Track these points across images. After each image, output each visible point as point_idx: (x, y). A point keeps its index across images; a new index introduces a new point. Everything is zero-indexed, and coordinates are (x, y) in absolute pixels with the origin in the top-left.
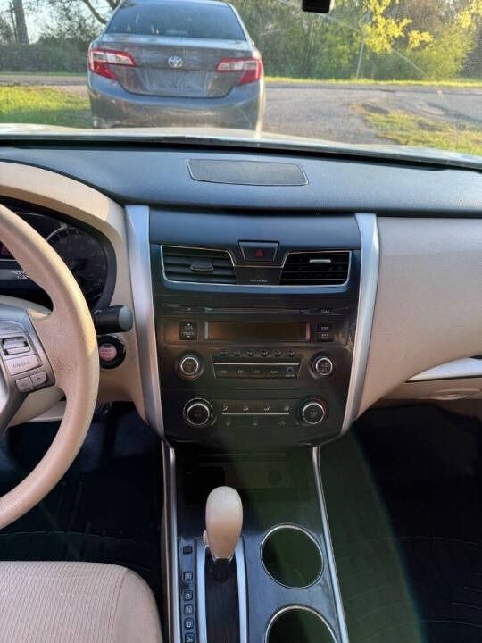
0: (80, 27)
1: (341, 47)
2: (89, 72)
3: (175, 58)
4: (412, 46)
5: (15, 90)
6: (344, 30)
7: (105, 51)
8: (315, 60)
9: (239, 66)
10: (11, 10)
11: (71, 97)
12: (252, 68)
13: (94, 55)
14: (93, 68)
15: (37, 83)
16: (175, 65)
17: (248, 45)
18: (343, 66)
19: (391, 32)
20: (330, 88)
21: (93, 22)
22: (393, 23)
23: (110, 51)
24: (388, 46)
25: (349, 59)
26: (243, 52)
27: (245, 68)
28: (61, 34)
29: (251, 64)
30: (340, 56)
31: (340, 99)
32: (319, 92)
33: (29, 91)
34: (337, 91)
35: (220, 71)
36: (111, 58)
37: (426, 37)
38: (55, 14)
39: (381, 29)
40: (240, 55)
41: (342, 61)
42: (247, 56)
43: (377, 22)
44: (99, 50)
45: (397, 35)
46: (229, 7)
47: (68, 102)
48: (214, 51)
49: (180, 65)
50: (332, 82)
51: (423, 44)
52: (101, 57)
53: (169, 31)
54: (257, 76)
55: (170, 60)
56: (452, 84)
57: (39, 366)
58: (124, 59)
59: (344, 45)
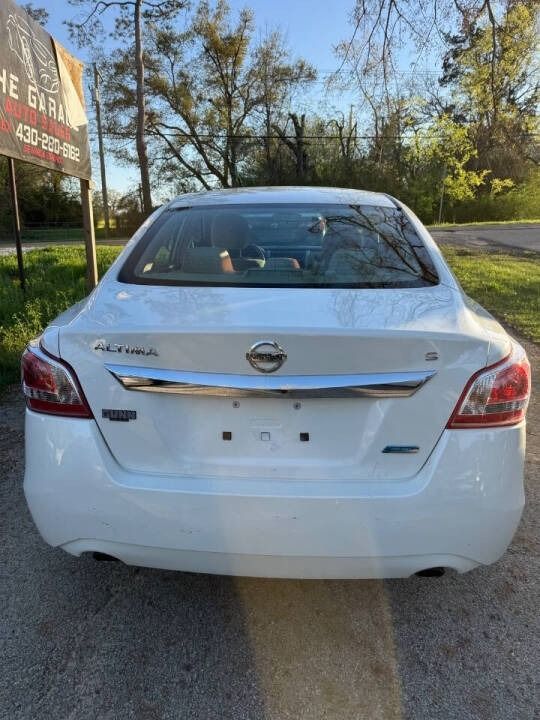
4: (496, 191)
6: (427, 184)
10: (139, 190)
19: (472, 182)
22: (474, 174)
24: (470, 194)
37: (509, 183)
38: (174, 189)
39: (461, 179)
41: (427, 209)
43: (458, 174)
45: (479, 184)
51: (506, 189)
56: (530, 221)
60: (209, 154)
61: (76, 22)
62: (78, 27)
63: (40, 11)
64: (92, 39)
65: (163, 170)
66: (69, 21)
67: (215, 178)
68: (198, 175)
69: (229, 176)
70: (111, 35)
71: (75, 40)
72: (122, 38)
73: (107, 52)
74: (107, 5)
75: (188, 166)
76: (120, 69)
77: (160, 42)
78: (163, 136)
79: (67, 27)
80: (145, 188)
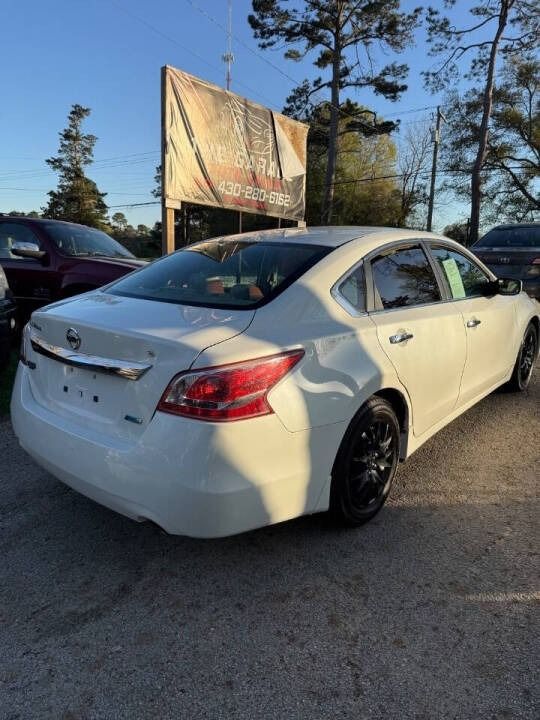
10: (467, 224)
61: (432, 71)
62: (434, 74)
63: (402, 67)
64: (446, 84)
66: (425, 71)
70: (466, 76)
71: (429, 87)
72: (477, 77)
73: (461, 94)
74: (465, 49)
76: (472, 107)
77: (521, 74)
78: (508, 169)
79: (423, 77)
80: (474, 222)
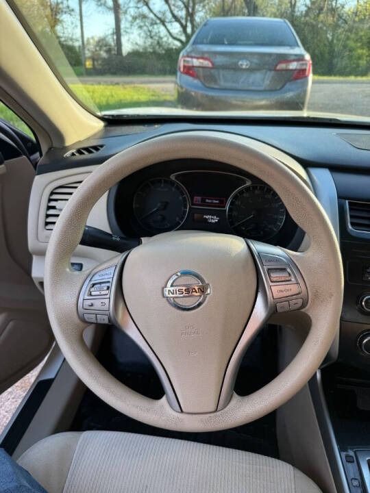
0: (158, 43)
1: (360, 51)
2: (179, 74)
3: (244, 61)
5: (116, 87)
6: (363, 38)
7: (192, 57)
8: (337, 62)
9: (293, 66)
10: (113, 34)
11: (154, 92)
12: (304, 67)
13: (184, 61)
14: (182, 69)
15: (132, 83)
16: (244, 67)
17: (300, 50)
18: (361, 65)
20: (353, 83)
21: (168, 39)
23: (195, 57)
25: (366, 60)
26: (296, 55)
27: (298, 68)
28: (145, 48)
29: (303, 64)
30: (359, 58)
31: (363, 91)
32: (345, 86)
33: (125, 88)
34: (360, 85)
35: (278, 70)
36: (196, 62)
38: (143, 34)
40: (293, 58)
41: (361, 62)
42: (300, 58)
44: (188, 56)
46: (285, 22)
47: (153, 95)
48: (270, 55)
49: (247, 67)
50: (352, 78)
52: (188, 62)
53: (239, 42)
54: (307, 73)
55: (240, 63)
57: (299, 293)
58: (207, 63)
59: (363, 49)
60: (174, 5)
65: (135, 18)
67: (177, 25)
68: (163, 22)
69: (189, 24)
75: (155, 15)
80: (118, 32)
